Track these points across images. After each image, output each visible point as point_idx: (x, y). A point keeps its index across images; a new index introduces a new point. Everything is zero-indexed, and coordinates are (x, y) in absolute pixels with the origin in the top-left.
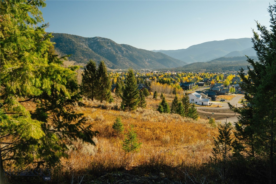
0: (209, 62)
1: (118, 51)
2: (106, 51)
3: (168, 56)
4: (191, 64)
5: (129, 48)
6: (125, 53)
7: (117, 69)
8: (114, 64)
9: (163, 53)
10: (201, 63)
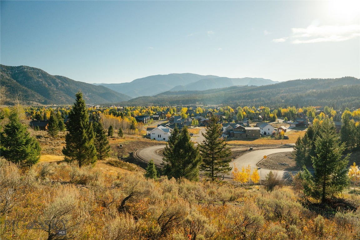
0: (155, 96)
1: (51, 83)
2: (36, 83)
4: (136, 99)
5: (65, 80)
6: (60, 86)
7: (50, 104)
8: (46, 99)
9: (105, 86)
10: (146, 97)
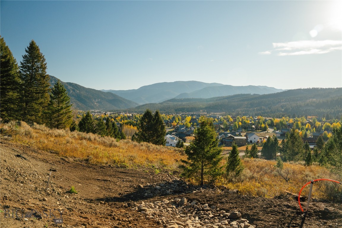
3: (118, 96)
5: (76, 87)
9: (113, 93)
